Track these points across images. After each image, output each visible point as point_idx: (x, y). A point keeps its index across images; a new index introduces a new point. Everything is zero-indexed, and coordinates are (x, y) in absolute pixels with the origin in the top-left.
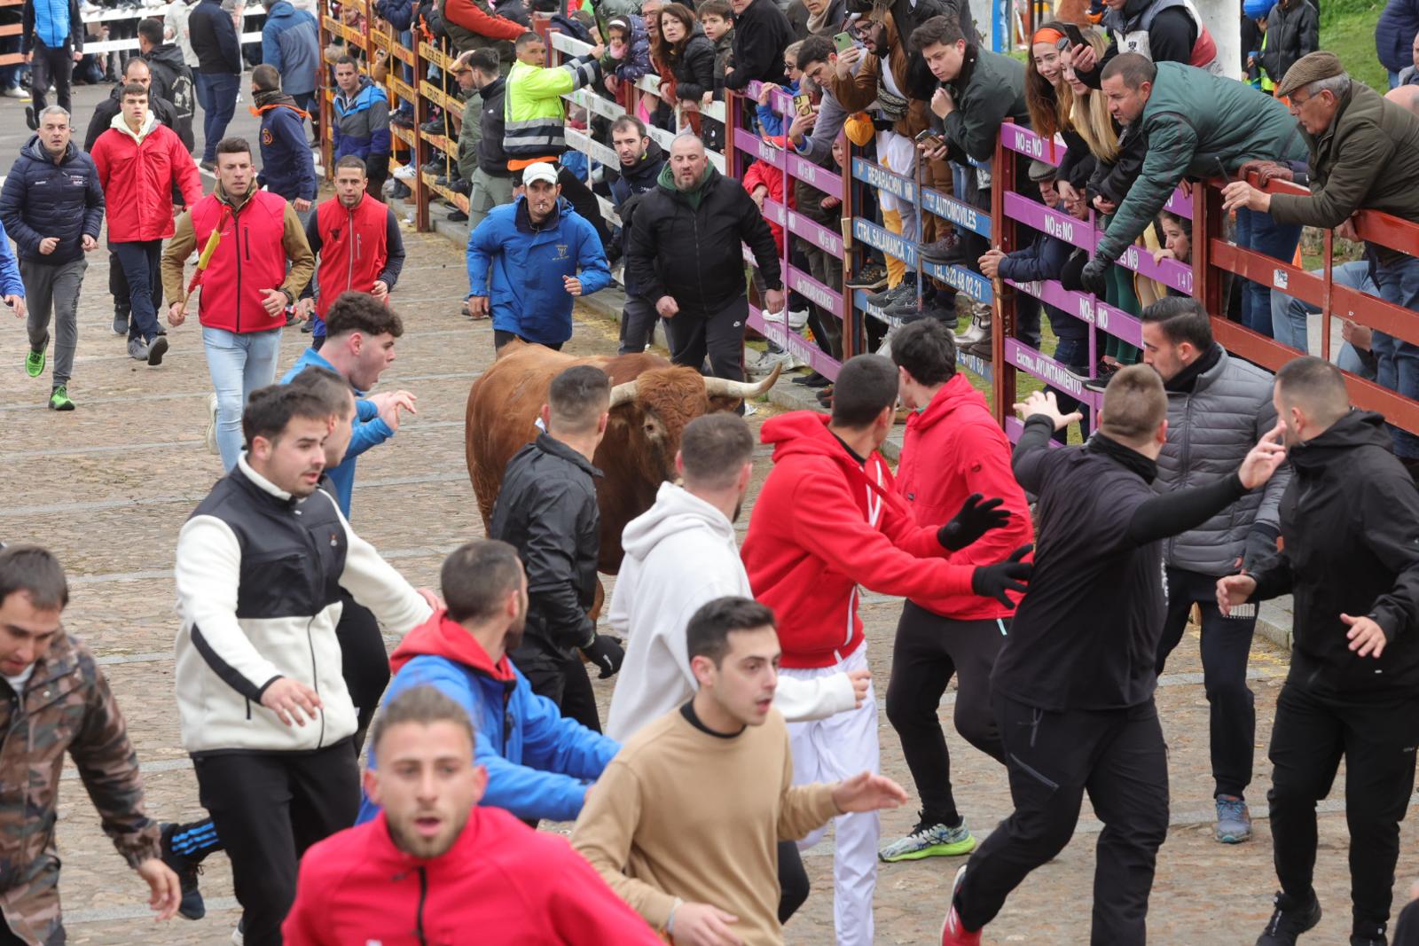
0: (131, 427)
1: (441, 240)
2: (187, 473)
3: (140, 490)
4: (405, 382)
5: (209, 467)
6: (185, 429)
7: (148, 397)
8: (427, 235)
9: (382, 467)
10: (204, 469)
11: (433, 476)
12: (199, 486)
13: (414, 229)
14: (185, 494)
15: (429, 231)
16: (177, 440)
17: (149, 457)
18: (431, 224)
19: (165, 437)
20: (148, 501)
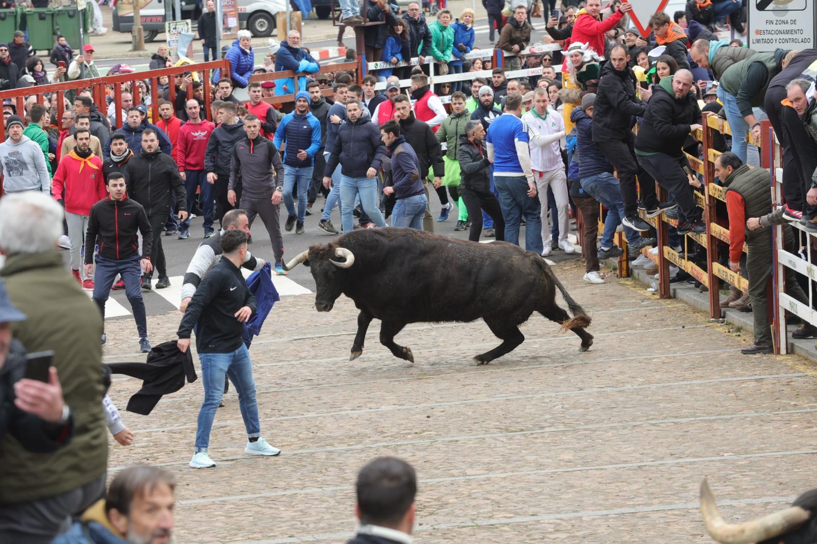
0: (428, 465)
1: (680, 305)
2: (474, 502)
3: (435, 517)
4: (654, 425)
5: (493, 497)
6: (471, 465)
7: (440, 439)
8: (669, 301)
9: (636, 496)
10: (488, 499)
11: (680, 505)
12: (484, 513)
13: (657, 297)
14: (473, 520)
15: (670, 297)
16: (465, 475)
17: (443, 490)
18: (672, 291)
19: (455, 472)
20: (443, 526)
